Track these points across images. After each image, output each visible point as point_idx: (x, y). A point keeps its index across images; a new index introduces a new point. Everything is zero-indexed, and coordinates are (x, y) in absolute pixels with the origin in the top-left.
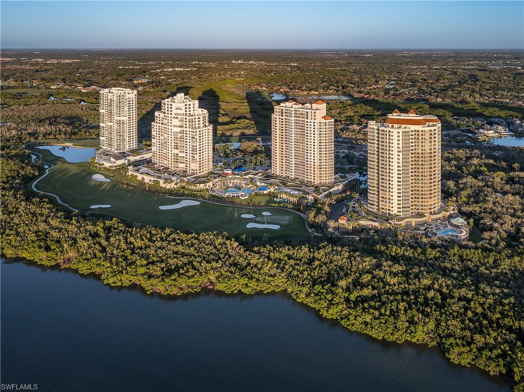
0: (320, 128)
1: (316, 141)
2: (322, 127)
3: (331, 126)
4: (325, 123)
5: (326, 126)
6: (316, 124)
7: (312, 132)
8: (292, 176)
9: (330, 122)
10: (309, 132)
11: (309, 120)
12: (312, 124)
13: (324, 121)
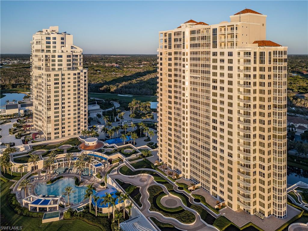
0: (247, 69)
1: (235, 101)
2: (252, 65)
3: (278, 65)
4: (262, 54)
5: (262, 62)
6: (235, 57)
7: (226, 79)
8: (186, 174)
9: (275, 53)
10: (218, 78)
11: (218, 50)
12: (226, 57)
13: (258, 49)
